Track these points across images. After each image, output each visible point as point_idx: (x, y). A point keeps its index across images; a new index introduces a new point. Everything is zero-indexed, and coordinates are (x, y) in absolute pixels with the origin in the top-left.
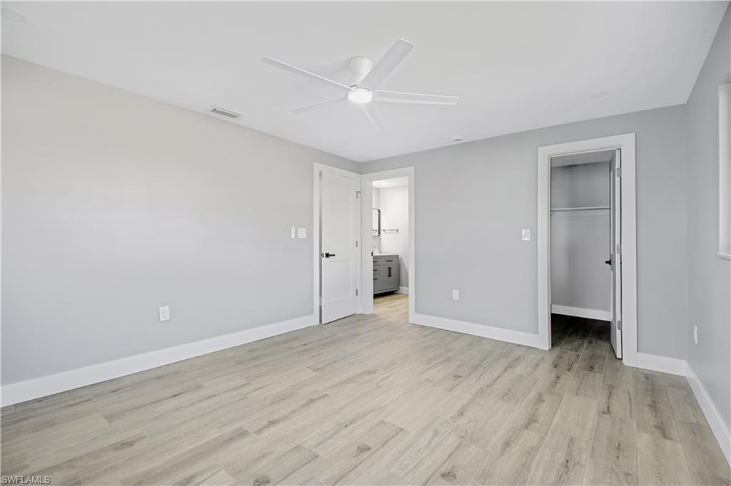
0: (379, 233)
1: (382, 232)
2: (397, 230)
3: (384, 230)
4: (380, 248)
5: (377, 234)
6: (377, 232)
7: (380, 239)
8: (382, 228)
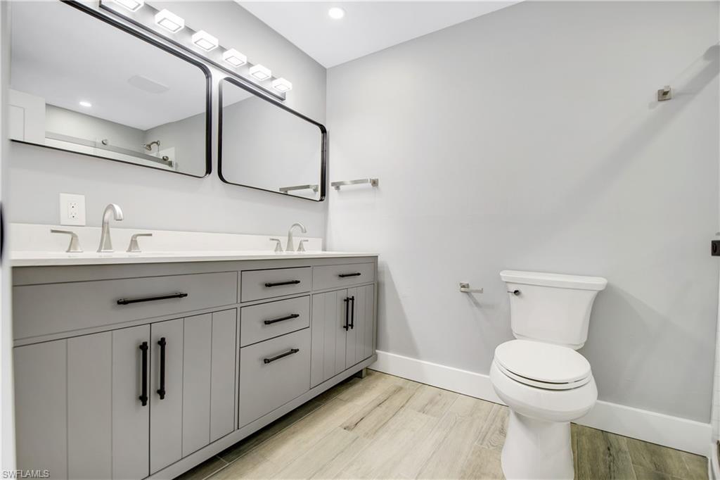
0: (323, 193)
1: (331, 190)
2: (375, 183)
3: (337, 186)
4: (324, 236)
5: (318, 196)
6: (319, 193)
7: (326, 209)
8: (332, 177)
